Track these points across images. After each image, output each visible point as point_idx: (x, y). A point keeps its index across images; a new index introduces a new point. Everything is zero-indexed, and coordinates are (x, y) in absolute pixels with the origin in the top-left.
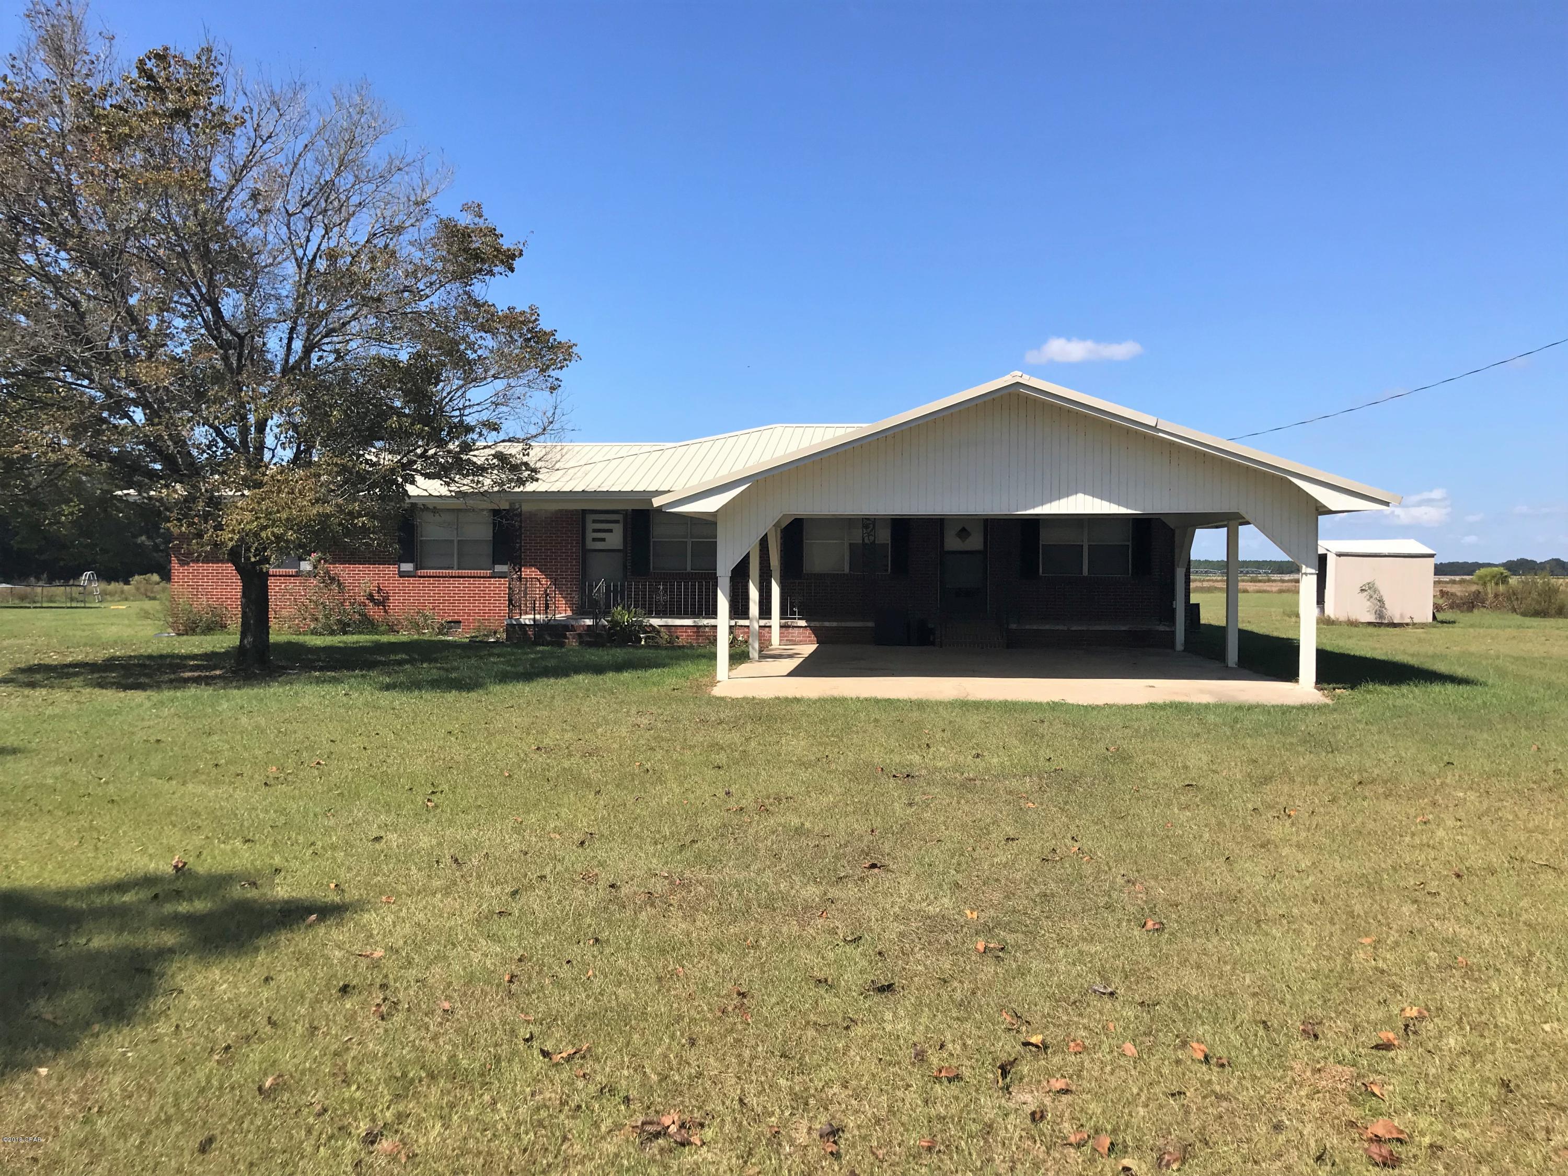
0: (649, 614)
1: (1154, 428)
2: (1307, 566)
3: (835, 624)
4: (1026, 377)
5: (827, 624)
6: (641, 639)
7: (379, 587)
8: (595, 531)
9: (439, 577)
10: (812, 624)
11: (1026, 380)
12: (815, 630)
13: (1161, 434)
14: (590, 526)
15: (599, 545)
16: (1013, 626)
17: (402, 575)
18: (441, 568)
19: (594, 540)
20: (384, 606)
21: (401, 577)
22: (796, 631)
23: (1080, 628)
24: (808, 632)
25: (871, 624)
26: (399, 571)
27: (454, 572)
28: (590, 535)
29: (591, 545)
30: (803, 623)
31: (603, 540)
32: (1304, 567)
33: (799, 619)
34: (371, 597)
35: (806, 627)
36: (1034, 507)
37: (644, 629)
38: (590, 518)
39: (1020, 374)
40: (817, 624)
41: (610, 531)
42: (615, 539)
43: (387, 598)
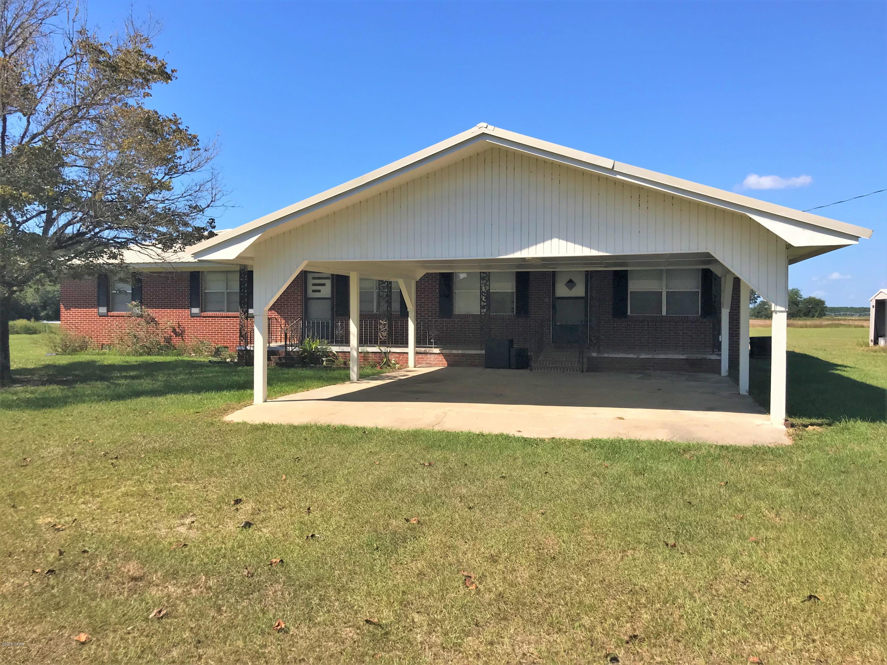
0: (331, 343)
1: (612, 170)
2: (776, 304)
3: (460, 352)
4: (491, 127)
5: (454, 352)
6: (323, 361)
7: (178, 324)
8: (314, 285)
9: (215, 317)
10: (444, 351)
11: (491, 130)
12: (446, 356)
13: (618, 177)
14: (311, 282)
15: (317, 295)
16: (594, 355)
17: (193, 316)
18: (218, 311)
19: (314, 291)
20: (182, 336)
21: (192, 317)
22: (433, 356)
23: (647, 357)
24: (441, 357)
25: (483, 352)
26: (191, 313)
27: (224, 314)
28: (311, 288)
29: (311, 294)
30: (437, 351)
31: (319, 291)
32: (773, 305)
33: (435, 347)
34: (174, 331)
35: (439, 354)
36: (513, 252)
37: (327, 354)
38: (310, 276)
39: (485, 125)
40: (447, 351)
41: (324, 285)
42: (326, 291)
43: (183, 331)
